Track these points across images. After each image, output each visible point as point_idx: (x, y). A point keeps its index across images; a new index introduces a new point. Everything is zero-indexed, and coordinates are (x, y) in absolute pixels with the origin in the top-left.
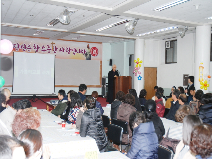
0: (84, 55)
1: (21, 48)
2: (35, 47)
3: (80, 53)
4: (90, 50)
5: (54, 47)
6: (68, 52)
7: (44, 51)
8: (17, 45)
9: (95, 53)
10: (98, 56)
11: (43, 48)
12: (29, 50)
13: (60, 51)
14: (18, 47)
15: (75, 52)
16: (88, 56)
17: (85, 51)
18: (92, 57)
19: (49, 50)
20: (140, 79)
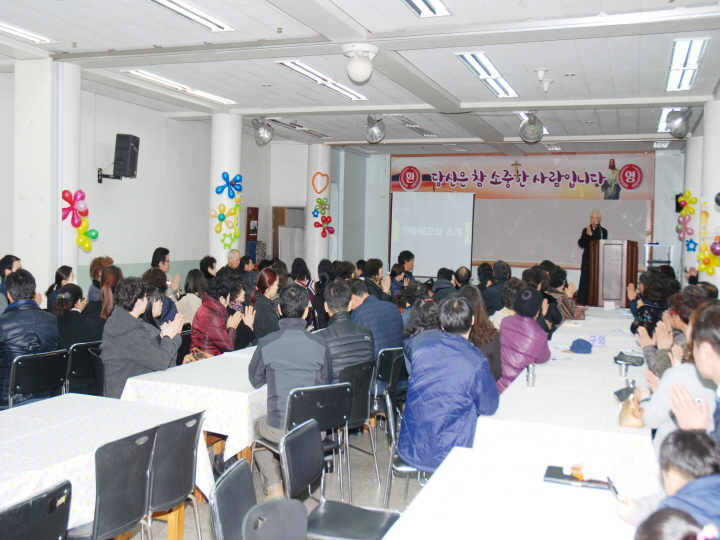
0: (600, 188)
1: (447, 180)
2: (476, 177)
3: (587, 181)
4: (616, 173)
5: (521, 173)
6: (556, 181)
7: (496, 183)
8: (438, 174)
9: (634, 180)
10: (643, 189)
11: (493, 177)
12: (463, 183)
13: (534, 181)
14: (441, 180)
15: (574, 180)
16: (611, 190)
17: (601, 177)
18: (624, 191)
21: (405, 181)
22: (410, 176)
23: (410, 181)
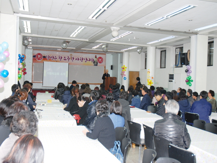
0: (93, 62)
1: (51, 58)
2: (60, 58)
3: (90, 61)
4: (97, 59)
5: (72, 57)
7: (65, 60)
8: (48, 56)
9: (101, 61)
11: (64, 58)
12: (56, 59)
13: (76, 60)
14: (49, 58)
15: (86, 60)
16: (96, 63)
17: (93, 60)
19: (69, 59)
20: (126, 79)
21: (38, 58)
22: (39, 56)
23: (39, 58)
